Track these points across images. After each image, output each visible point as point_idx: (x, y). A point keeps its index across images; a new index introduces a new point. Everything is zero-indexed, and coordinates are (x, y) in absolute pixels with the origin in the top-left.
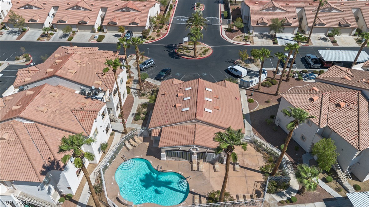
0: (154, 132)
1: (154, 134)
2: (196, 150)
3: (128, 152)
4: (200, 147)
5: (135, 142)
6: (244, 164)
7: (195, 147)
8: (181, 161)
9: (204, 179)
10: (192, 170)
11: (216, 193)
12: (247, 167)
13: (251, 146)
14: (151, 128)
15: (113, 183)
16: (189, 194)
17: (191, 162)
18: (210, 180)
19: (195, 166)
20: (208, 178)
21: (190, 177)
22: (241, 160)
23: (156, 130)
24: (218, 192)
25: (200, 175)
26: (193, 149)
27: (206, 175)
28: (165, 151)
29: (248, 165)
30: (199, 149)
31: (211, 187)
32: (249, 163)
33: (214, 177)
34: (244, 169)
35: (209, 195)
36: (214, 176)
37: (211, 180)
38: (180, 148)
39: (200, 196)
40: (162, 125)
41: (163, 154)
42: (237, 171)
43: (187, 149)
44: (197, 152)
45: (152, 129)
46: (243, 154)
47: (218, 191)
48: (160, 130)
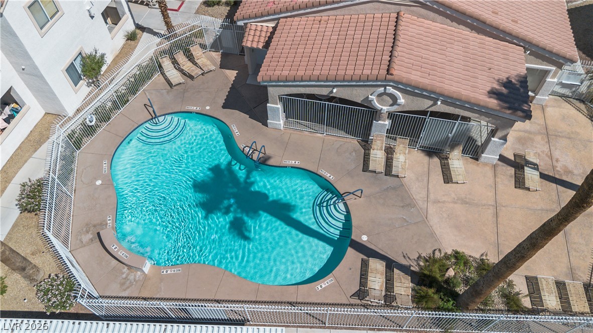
0: (252, 33)
1: (251, 38)
2: (391, 102)
3: (168, 93)
4: (410, 90)
5: (195, 64)
6: (554, 167)
7: (390, 90)
8: (333, 138)
9: (408, 203)
10: (366, 168)
11: (447, 257)
12: (564, 178)
13: (579, 110)
14: (244, 19)
15: (99, 182)
16: (350, 251)
17: (367, 142)
18: (430, 211)
19: (378, 156)
20: (420, 203)
21: (358, 193)
22: (543, 152)
23: (259, 29)
24: (456, 258)
25: (394, 189)
26: (380, 95)
27: (416, 191)
28: (281, 99)
29: (568, 172)
30: (402, 100)
31: (432, 235)
32: (571, 166)
33: (444, 202)
34: (554, 185)
35: (422, 264)
36: (444, 199)
37: (432, 210)
38: (335, 91)
39: (390, 264)
40: (278, 10)
41: (275, 107)
42: (528, 189)
43: (357, 95)
44: (394, 108)
45: (246, 24)
46: (550, 133)
47: (457, 252)
48: (271, 30)
